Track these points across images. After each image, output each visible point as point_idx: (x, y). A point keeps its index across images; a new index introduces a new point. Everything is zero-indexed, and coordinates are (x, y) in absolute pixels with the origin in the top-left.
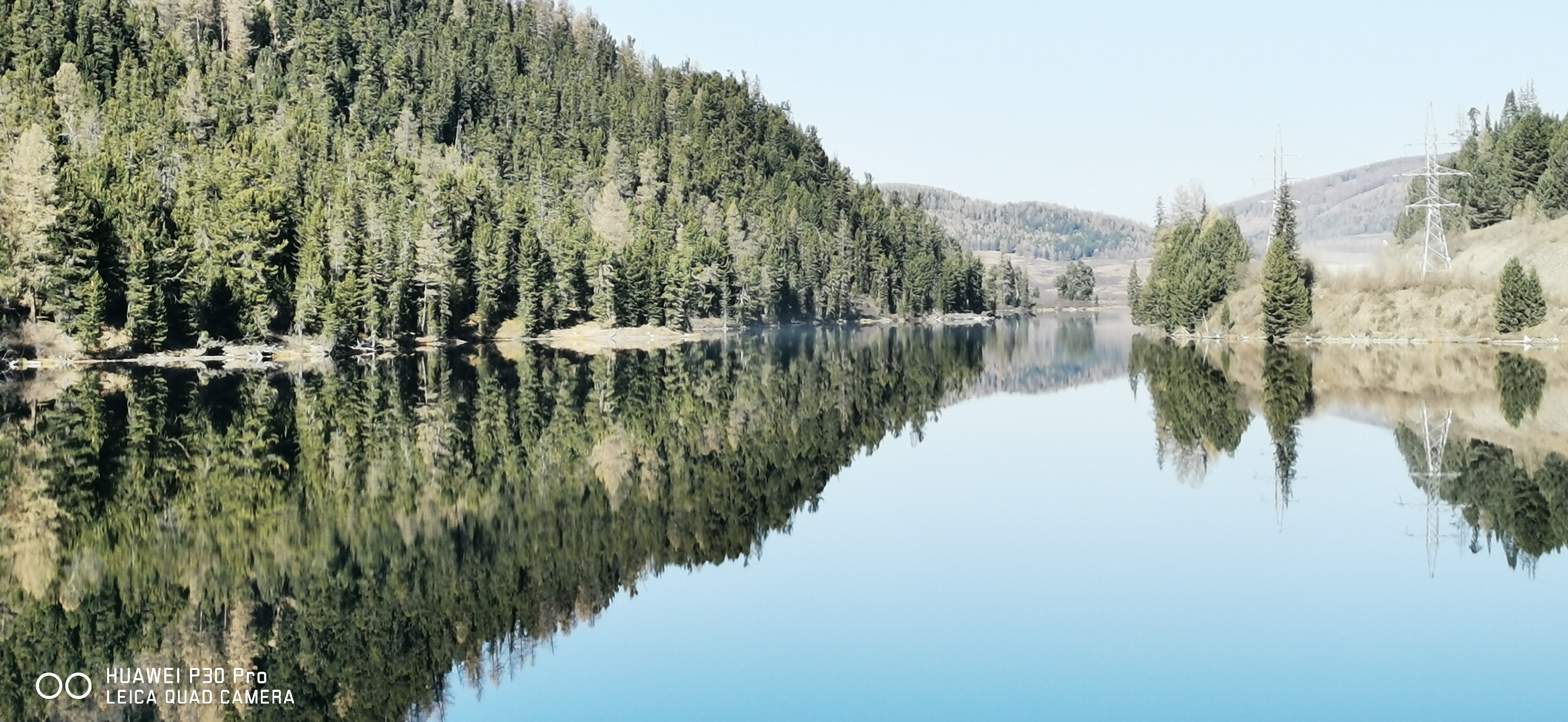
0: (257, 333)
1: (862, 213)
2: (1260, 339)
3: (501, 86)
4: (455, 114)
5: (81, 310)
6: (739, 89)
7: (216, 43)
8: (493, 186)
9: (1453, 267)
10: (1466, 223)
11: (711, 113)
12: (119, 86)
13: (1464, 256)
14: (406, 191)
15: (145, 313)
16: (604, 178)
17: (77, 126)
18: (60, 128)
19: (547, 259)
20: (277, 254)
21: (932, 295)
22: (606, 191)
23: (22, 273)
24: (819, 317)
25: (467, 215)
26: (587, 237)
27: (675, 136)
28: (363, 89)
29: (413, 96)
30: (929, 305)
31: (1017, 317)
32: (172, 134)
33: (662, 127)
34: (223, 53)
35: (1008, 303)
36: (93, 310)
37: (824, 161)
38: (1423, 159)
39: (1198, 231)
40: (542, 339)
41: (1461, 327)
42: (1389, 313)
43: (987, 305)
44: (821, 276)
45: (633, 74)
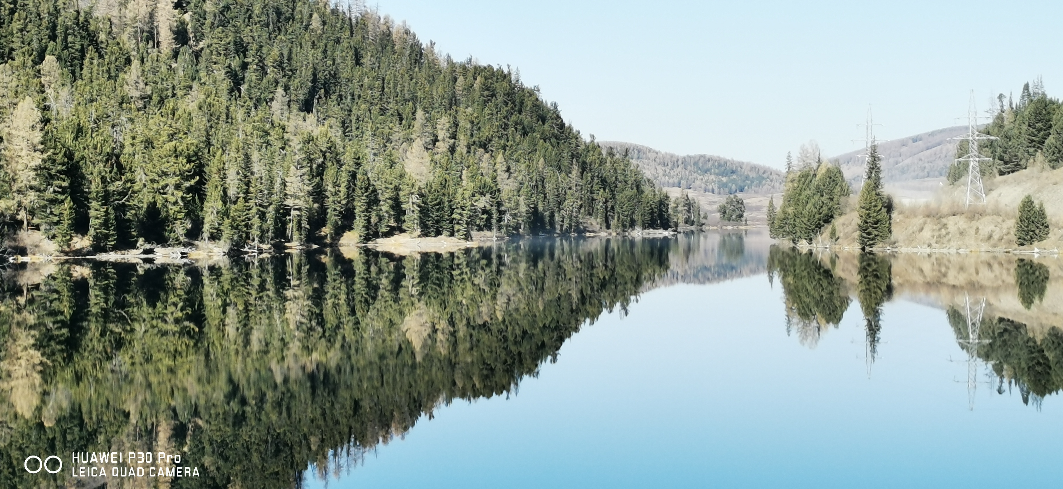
0: (177, 239)
1: (588, 161)
2: (856, 249)
3: (344, 74)
4: (313, 92)
5: (58, 223)
6: (505, 77)
7: (151, 43)
8: (338, 141)
9: (987, 201)
10: (996, 171)
11: (486, 93)
12: (85, 71)
13: (994, 194)
14: (279, 144)
15: (101, 225)
16: (413, 136)
17: (56, 98)
18: (44, 99)
19: (375, 191)
20: (191, 186)
21: (635, 217)
22: (414, 145)
23: (18, 197)
24: (558, 231)
25: (320, 160)
26: (402, 176)
27: (462, 108)
28: (251, 75)
29: (285, 80)
30: (633, 224)
31: (692, 232)
32: (121, 104)
33: (453, 102)
34: (156, 50)
35: (686, 222)
36: (66, 222)
37: (562, 126)
38: (967, 128)
39: (815, 175)
40: (370, 245)
41: (992, 242)
42: (943, 232)
43: (672, 224)
44: (560, 203)
45: (433, 65)
